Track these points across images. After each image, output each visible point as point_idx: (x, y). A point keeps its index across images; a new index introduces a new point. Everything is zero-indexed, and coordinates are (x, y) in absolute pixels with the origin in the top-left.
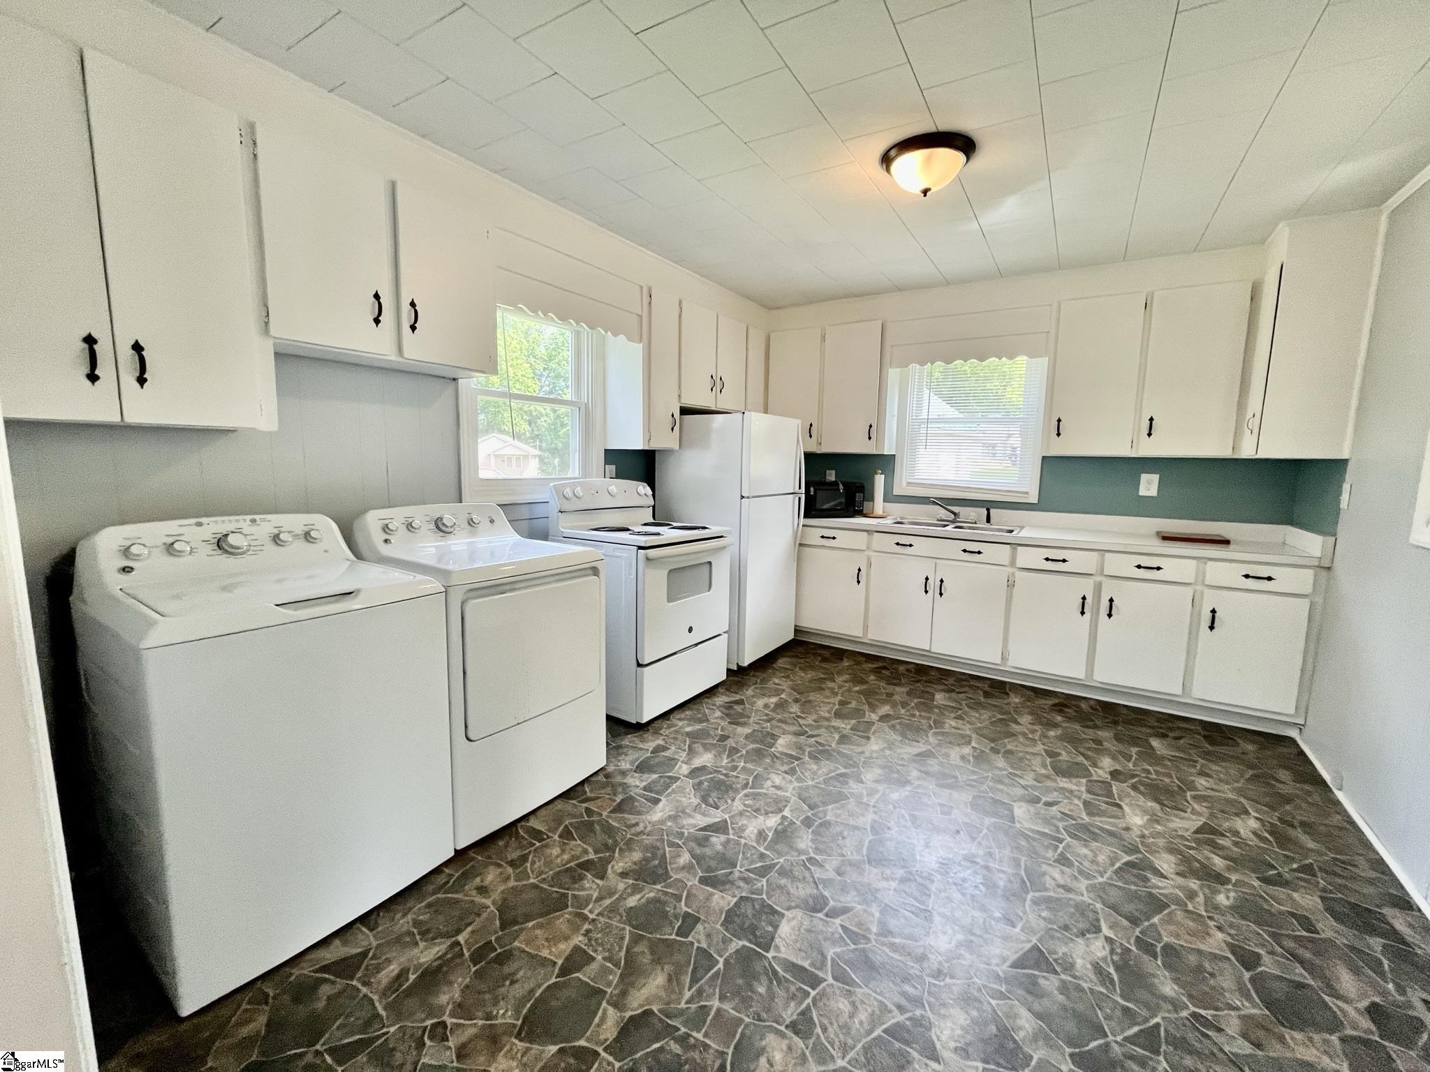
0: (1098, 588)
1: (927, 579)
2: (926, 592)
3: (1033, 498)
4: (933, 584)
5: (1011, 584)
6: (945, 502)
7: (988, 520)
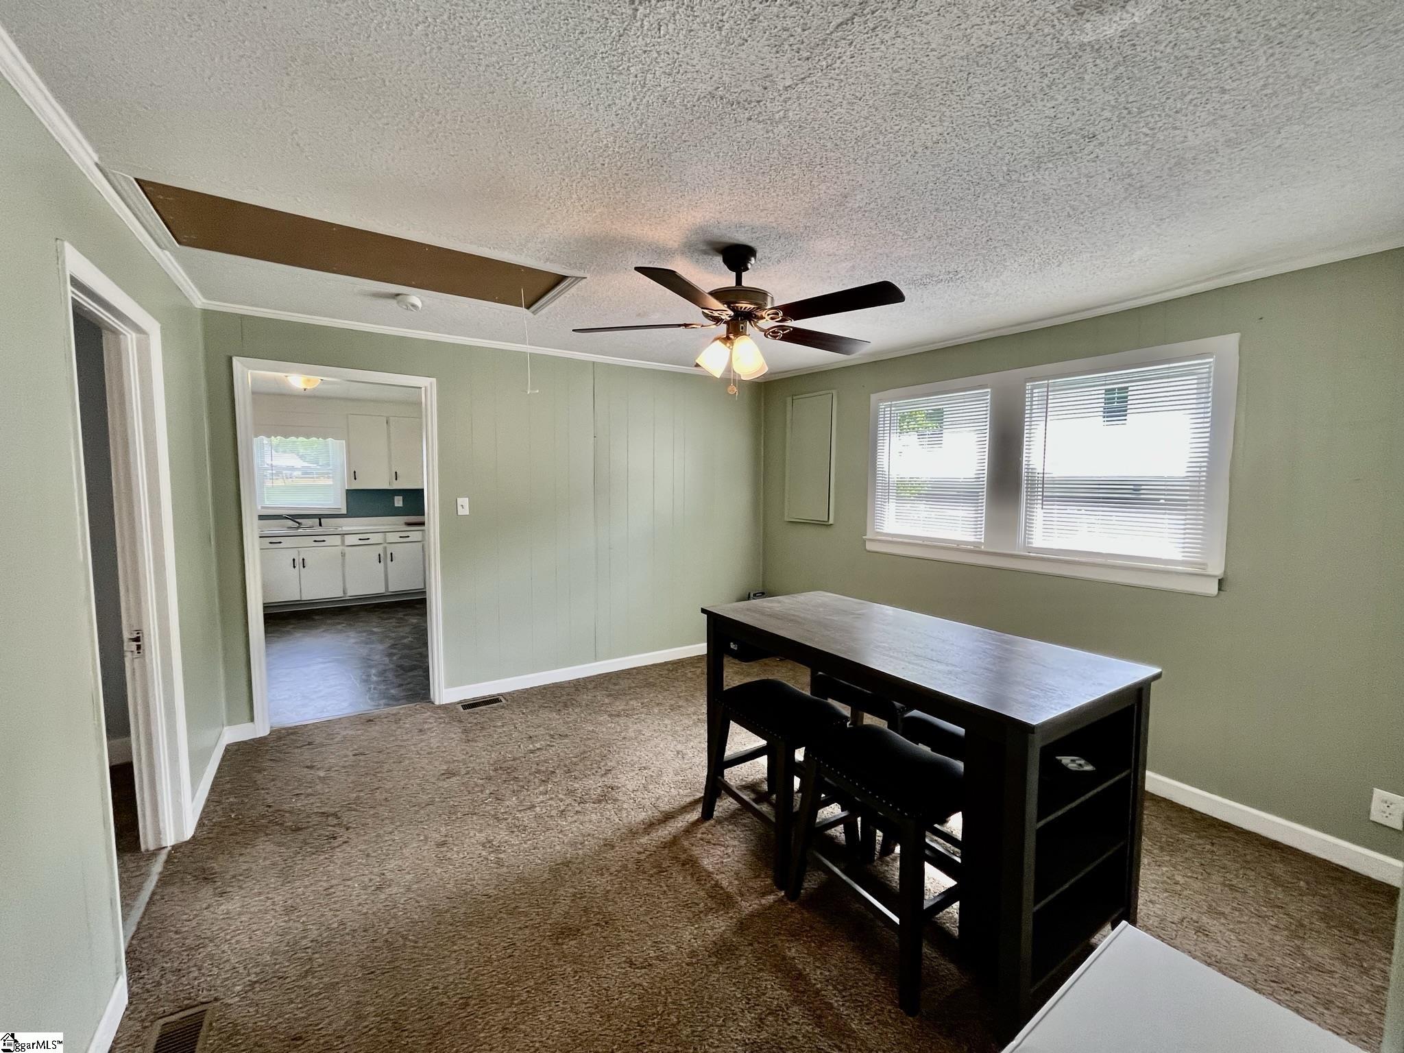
0: (385, 548)
1: (294, 560)
2: (294, 567)
3: (344, 511)
4: (299, 562)
5: (343, 555)
6: (293, 517)
7: (320, 525)
